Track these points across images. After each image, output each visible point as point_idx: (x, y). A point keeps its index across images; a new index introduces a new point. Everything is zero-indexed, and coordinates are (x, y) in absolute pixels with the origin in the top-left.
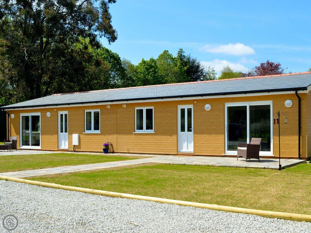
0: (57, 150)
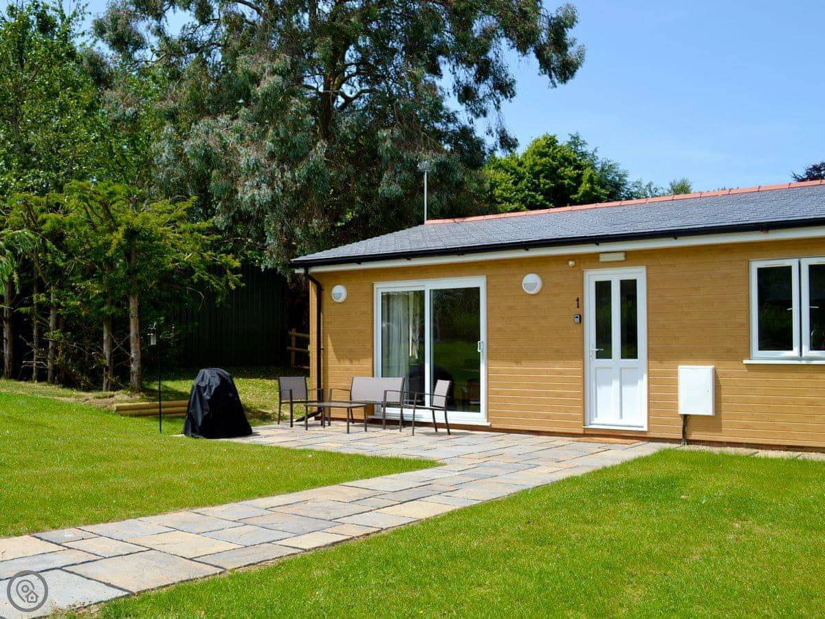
0: (581, 431)
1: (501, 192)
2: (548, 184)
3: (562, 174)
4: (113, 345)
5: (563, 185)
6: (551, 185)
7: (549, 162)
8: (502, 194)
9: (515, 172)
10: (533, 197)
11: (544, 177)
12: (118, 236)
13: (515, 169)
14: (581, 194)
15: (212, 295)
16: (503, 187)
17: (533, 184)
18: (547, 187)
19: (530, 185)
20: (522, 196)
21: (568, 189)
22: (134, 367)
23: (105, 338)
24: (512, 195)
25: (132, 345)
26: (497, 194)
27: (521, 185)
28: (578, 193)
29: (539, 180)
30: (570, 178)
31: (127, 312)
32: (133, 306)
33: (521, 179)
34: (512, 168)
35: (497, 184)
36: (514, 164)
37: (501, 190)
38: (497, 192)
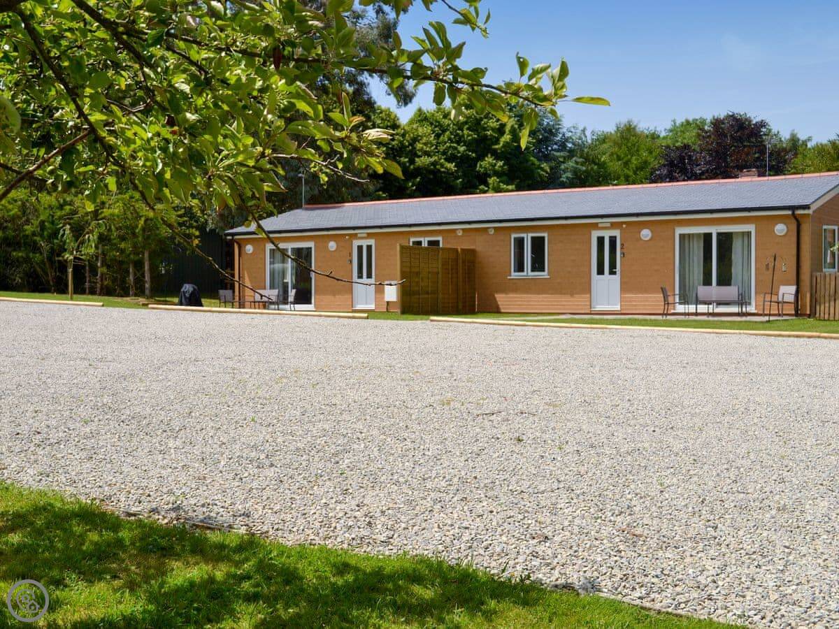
1: (421, 146)
2: (471, 135)
3: (486, 126)
4: (135, 274)
5: (486, 136)
6: (474, 136)
7: (473, 114)
8: (422, 148)
9: (440, 125)
10: (456, 148)
11: (468, 129)
12: (142, 222)
13: (439, 122)
14: (501, 145)
15: (185, 249)
16: (424, 141)
17: (458, 135)
18: (469, 138)
19: (453, 136)
20: (444, 148)
21: (491, 139)
22: (147, 286)
23: (131, 270)
24: (432, 148)
25: (146, 275)
26: (418, 148)
27: (445, 137)
28: (499, 144)
29: (462, 131)
30: (493, 129)
31: (143, 258)
32: (146, 255)
33: (444, 131)
34: (436, 121)
35: (419, 138)
36: (440, 116)
37: (423, 144)
38: (419, 146)
